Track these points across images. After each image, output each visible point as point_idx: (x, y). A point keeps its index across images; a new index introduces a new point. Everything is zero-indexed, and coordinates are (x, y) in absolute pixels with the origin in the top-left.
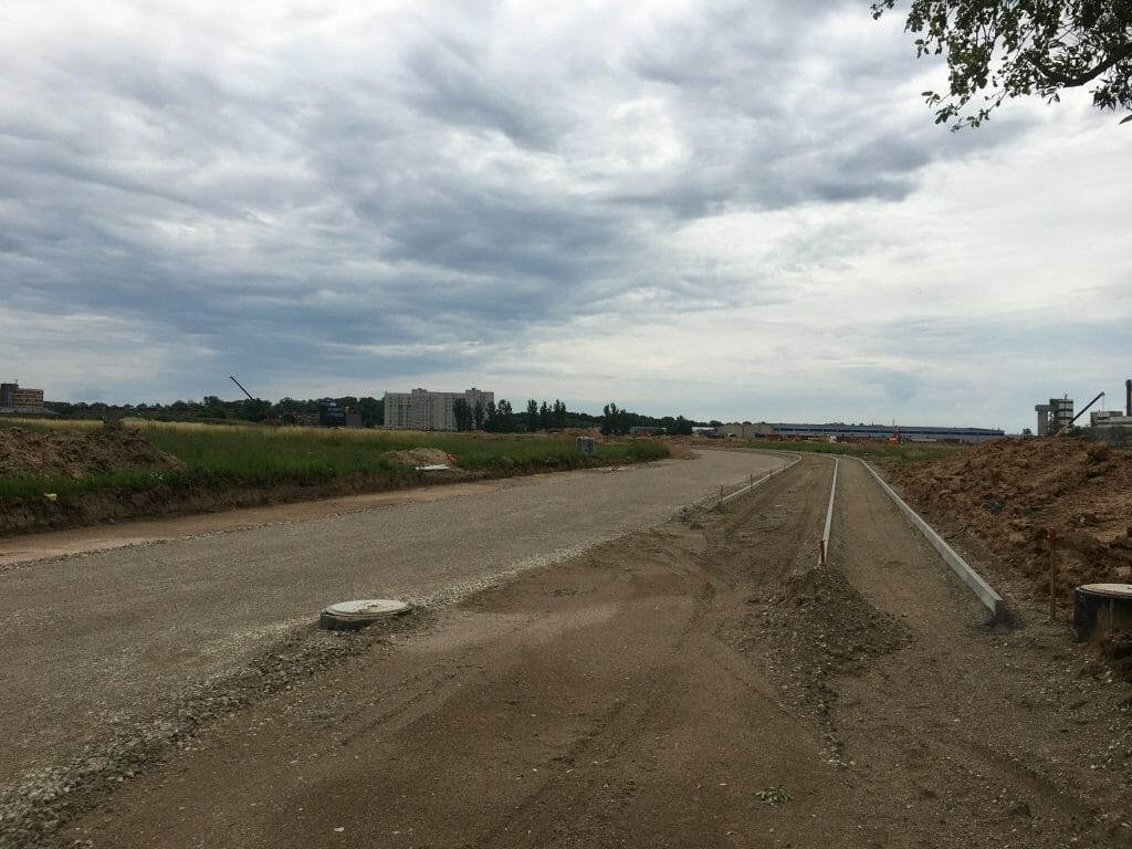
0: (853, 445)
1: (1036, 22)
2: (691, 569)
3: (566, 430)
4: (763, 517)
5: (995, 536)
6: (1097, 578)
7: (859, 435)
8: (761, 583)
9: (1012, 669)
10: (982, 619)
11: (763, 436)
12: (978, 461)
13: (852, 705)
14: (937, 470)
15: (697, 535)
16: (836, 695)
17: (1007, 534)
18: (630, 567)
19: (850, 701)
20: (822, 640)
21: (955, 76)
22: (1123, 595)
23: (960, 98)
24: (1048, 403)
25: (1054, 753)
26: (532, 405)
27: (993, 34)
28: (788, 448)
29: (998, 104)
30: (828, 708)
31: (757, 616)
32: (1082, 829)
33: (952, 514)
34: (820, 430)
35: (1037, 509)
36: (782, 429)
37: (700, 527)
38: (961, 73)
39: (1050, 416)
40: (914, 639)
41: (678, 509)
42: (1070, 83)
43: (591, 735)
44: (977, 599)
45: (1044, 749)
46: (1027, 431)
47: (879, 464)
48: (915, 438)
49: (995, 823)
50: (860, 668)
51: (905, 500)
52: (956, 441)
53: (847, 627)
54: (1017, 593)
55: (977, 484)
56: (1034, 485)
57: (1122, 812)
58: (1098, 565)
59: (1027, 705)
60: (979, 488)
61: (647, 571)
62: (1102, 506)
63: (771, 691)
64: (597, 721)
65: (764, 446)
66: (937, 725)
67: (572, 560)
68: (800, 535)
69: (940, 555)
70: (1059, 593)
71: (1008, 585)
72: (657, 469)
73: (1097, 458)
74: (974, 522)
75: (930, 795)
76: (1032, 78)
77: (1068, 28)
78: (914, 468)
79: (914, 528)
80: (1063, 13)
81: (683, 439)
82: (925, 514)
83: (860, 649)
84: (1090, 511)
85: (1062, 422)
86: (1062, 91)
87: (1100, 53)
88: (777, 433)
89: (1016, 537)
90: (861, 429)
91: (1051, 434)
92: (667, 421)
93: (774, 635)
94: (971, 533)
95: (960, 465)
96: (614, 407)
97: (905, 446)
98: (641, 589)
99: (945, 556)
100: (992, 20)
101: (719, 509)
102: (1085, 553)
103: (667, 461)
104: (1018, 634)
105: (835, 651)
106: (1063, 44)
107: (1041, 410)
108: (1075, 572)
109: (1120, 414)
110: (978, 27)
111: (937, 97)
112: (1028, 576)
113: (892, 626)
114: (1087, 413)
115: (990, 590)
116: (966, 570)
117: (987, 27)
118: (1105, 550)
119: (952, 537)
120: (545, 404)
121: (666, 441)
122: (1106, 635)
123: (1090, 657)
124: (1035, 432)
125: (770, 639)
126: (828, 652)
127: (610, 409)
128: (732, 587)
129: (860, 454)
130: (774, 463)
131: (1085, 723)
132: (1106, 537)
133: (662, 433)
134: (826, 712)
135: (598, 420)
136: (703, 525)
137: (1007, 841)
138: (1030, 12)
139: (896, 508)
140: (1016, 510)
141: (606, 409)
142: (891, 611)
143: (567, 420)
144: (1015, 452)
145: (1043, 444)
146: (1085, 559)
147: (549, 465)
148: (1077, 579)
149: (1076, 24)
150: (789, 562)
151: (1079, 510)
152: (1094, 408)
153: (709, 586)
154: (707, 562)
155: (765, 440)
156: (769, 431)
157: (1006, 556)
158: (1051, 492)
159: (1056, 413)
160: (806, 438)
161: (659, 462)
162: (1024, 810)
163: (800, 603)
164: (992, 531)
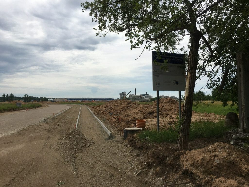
0: (85, 102)
1: (114, 18)
2: (45, 133)
3: (14, 101)
4: (63, 120)
5: (111, 120)
6: (128, 127)
7: (86, 100)
8: (62, 135)
9: (112, 147)
10: (108, 137)
11: (65, 101)
12: (108, 105)
13: (80, 159)
14: (101, 107)
15: (47, 125)
16: (77, 158)
17: (113, 119)
18: (29, 134)
19: (80, 158)
20: (74, 146)
21: (100, 26)
22: (132, 130)
23: (101, 30)
24: (122, 93)
25: (119, 163)
26: (4, 95)
27: (106, 19)
28: (70, 104)
29: (108, 33)
30: (75, 161)
31: (60, 142)
32: (123, 177)
33: (103, 116)
34: (78, 99)
35: (119, 114)
36: (69, 99)
37: (48, 123)
38: (101, 25)
39: (122, 95)
40: (94, 143)
41: (43, 119)
42: (121, 31)
43: (15, 177)
44: (107, 133)
45: (117, 162)
46: (118, 99)
47: (90, 106)
48: (97, 100)
49: (107, 179)
50: (82, 151)
51: (94, 114)
52: (105, 101)
53: (80, 142)
54: (114, 131)
55: (108, 110)
56: (118, 109)
57: (130, 172)
58: (128, 124)
59: (115, 154)
60: (108, 111)
61: (33, 135)
62: (129, 113)
63: (62, 159)
64: (17, 173)
65: (64, 103)
66: (97, 161)
67: (13, 134)
68: (72, 123)
69: (100, 125)
70: (121, 130)
71: (113, 130)
72: (38, 110)
73: (129, 104)
74: (107, 117)
75: (94, 176)
76: (114, 29)
77: (120, 20)
78: (96, 107)
79: (96, 120)
80: (119, 17)
81: (46, 103)
82: (98, 117)
83: (83, 147)
84: (128, 114)
85: (124, 97)
86: (119, 32)
87: (126, 26)
88: (68, 100)
89: (114, 120)
90: (86, 99)
91: (122, 99)
92: (41, 98)
93: (64, 146)
94: (106, 119)
95: (105, 106)
96: (27, 95)
97: (95, 102)
98: (32, 139)
99: (101, 125)
100: (106, 16)
101: (53, 118)
102: (126, 122)
103: (41, 108)
104: (114, 139)
105: (77, 148)
106: (119, 23)
107: (120, 94)
108: (124, 126)
109: (134, 95)
110: (104, 17)
111: (96, 29)
112: (116, 128)
113: (89, 141)
114: (129, 95)
115: (109, 131)
116: (105, 128)
117: (105, 17)
118: (130, 121)
119: (103, 121)
120: (8, 94)
121: (41, 103)
122: (129, 138)
123: (126, 142)
124: (119, 99)
125: (63, 147)
126: (76, 149)
127: (26, 96)
128: (55, 136)
129: (86, 104)
130: (67, 107)
131: (124, 156)
132: (130, 119)
133: (40, 101)
134: (74, 162)
135: (23, 98)
136: (49, 122)
137: (109, 183)
138: (113, 16)
139: (92, 116)
140: (115, 114)
141: (25, 95)
142: (90, 138)
143: (14, 98)
144: (115, 103)
145: (120, 101)
146: (126, 123)
147: (8, 110)
148: (124, 127)
149: (121, 19)
150: (69, 129)
151: (126, 114)
152: (130, 94)
153: (49, 137)
154: (49, 131)
155: (65, 102)
156: (66, 100)
157: (112, 124)
158: (121, 111)
159: (123, 95)
160: (74, 101)
161: (39, 108)
162: (113, 176)
163: (70, 138)
164: (110, 119)
